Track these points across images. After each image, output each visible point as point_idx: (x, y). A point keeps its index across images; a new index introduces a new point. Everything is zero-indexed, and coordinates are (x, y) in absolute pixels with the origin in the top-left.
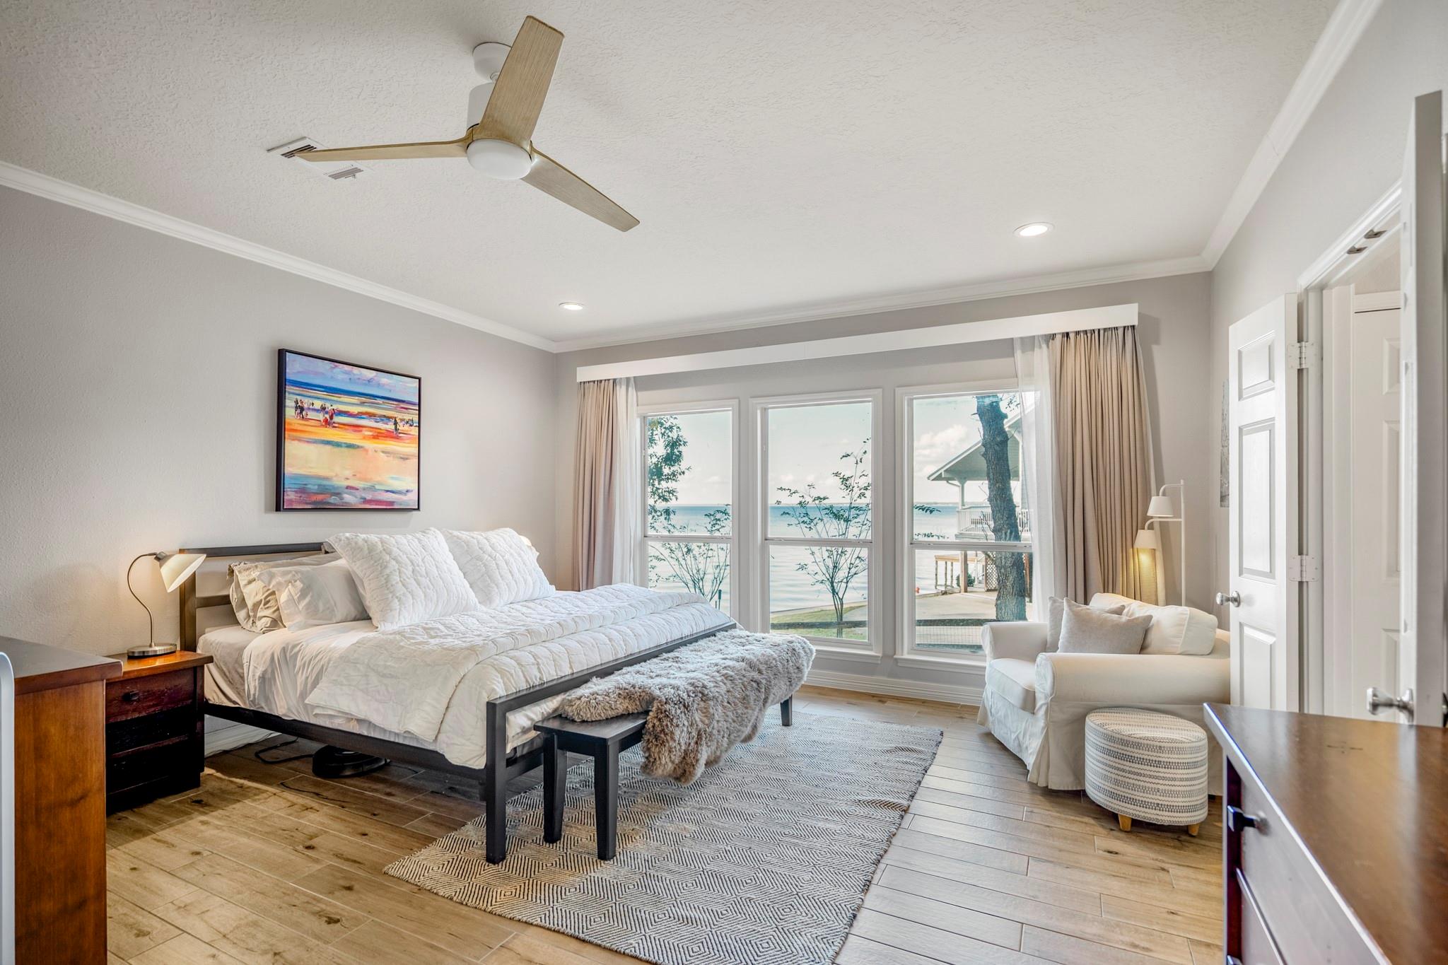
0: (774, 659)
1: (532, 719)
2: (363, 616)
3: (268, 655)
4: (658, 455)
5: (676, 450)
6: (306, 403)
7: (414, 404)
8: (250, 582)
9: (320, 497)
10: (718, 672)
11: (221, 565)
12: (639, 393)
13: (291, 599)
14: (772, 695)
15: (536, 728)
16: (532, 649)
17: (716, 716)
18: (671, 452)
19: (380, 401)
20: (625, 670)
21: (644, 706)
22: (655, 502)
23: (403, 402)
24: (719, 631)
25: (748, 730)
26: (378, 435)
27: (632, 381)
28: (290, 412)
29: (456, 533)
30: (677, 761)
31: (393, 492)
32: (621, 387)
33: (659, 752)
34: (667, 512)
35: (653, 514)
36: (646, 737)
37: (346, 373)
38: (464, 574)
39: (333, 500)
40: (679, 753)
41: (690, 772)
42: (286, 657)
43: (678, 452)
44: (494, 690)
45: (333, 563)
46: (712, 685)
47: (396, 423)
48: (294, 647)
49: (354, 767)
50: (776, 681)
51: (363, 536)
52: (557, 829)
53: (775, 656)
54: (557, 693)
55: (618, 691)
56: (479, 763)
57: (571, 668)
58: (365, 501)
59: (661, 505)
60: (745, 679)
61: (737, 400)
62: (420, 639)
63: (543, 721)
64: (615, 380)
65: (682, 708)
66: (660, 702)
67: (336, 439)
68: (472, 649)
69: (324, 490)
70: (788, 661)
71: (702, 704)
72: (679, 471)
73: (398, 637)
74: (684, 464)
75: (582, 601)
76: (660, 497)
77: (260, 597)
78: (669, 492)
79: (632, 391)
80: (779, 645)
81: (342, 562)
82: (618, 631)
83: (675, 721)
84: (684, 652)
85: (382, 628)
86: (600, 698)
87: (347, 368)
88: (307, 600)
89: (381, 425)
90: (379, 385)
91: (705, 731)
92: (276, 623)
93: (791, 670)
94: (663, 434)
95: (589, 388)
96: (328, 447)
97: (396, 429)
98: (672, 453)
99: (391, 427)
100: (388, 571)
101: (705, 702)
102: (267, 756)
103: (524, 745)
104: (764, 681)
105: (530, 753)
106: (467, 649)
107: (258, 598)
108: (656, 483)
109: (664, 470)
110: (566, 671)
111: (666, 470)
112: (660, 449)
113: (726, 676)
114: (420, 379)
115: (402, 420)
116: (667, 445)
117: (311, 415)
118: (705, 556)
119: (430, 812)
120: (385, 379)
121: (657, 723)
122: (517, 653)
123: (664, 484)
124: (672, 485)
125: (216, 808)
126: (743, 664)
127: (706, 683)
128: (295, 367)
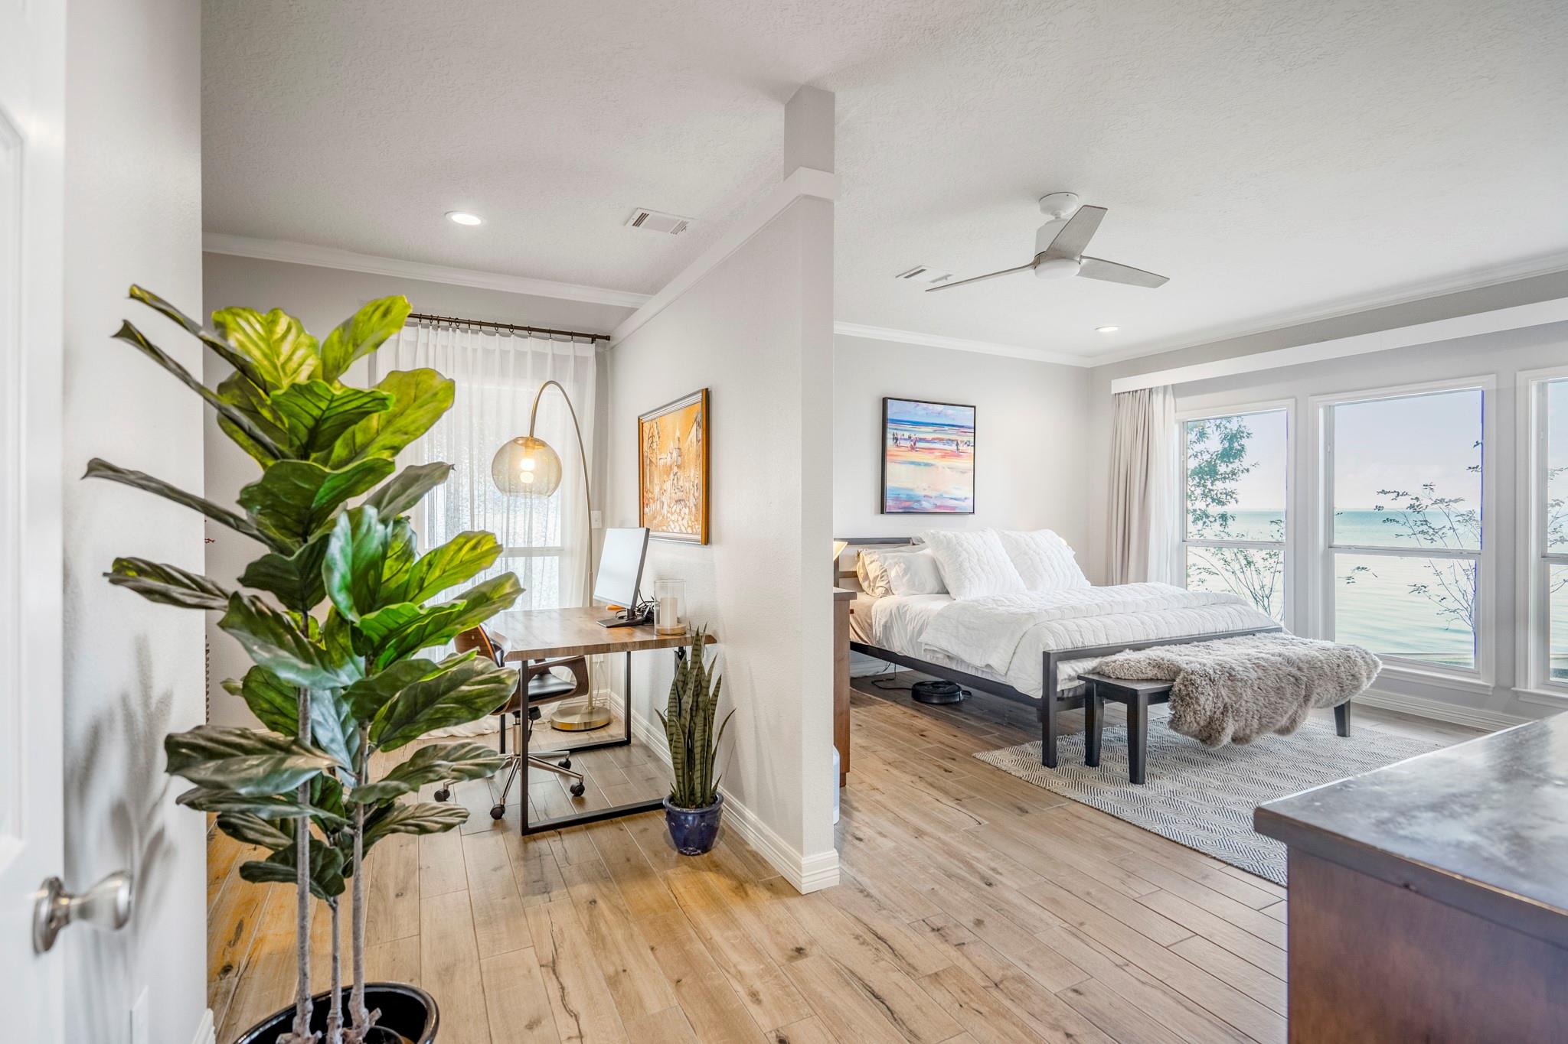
0: (1320, 661)
1: (1076, 672)
2: (944, 591)
3: (888, 610)
4: (1211, 451)
5: (1236, 444)
6: (899, 434)
7: (970, 428)
8: (871, 562)
9: (907, 504)
10: (1249, 660)
11: (854, 549)
12: (1177, 400)
13: (897, 575)
14: (1315, 694)
15: (1079, 678)
16: (1075, 620)
17: (1244, 695)
18: (1229, 446)
19: (946, 428)
20: (1154, 648)
21: (1172, 674)
22: (1207, 505)
23: (963, 427)
24: (1259, 631)
25: (1284, 721)
26: (946, 455)
27: (1170, 389)
28: (890, 442)
29: (1007, 532)
30: (1202, 723)
31: (955, 499)
32: (1157, 395)
33: (1184, 711)
34: (1224, 517)
35: (1204, 519)
36: (1172, 698)
37: (924, 409)
38: (1015, 565)
39: (916, 505)
40: (1203, 717)
41: (1216, 738)
42: (899, 613)
43: (1240, 445)
44: (1048, 644)
45: (921, 552)
46: (1241, 669)
47: (957, 445)
48: (904, 606)
49: (940, 698)
50: (1321, 682)
51: (943, 532)
52: (1095, 758)
53: (1322, 658)
54: (1096, 656)
55: (1148, 661)
56: (1038, 694)
57: (1107, 639)
58: (937, 506)
59: (1215, 510)
60: (1280, 672)
61: (1294, 400)
62: (991, 606)
63: (1085, 673)
64: (1151, 390)
65: (1208, 681)
66: (1187, 672)
67: (917, 460)
68: (1030, 614)
69: (910, 498)
70: (1339, 666)
71: (1229, 683)
72: (1241, 468)
73: (976, 604)
74: (1247, 461)
75: (1117, 593)
76: (1213, 500)
77: (878, 573)
78: (1226, 494)
79: (1170, 398)
80: (1328, 650)
81: (928, 551)
82: (1150, 618)
83: (1200, 689)
84: (1216, 643)
85: (959, 600)
86: (1132, 663)
87: (925, 405)
88: (909, 575)
89: (947, 447)
90: (946, 416)
91: (1232, 706)
92: (888, 591)
93: (1343, 675)
94: (1218, 427)
95: (1123, 398)
96: (913, 466)
97: (958, 449)
98: (1231, 448)
99: (954, 447)
100: (961, 559)
101: (1232, 681)
102: (881, 684)
103: (1069, 690)
104: (1305, 679)
105: (1074, 697)
106: (1027, 614)
107: (876, 574)
108: (1209, 484)
109: (1219, 468)
110: (1103, 641)
111: (1222, 468)
112: (1214, 444)
113: (1258, 666)
114: (975, 407)
115: (962, 442)
116: (1225, 439)
117: (903, 443)
118: (1272, 570)
119: (997, 734)
120: (950, 410)
121: (1183, 688)
122: (1063, 622)
123: (1219, 486)
124: (1229, 485)
125: (861, 706)
126: (1280, 659)
127: (1234, 666)
128: (894, 410)
